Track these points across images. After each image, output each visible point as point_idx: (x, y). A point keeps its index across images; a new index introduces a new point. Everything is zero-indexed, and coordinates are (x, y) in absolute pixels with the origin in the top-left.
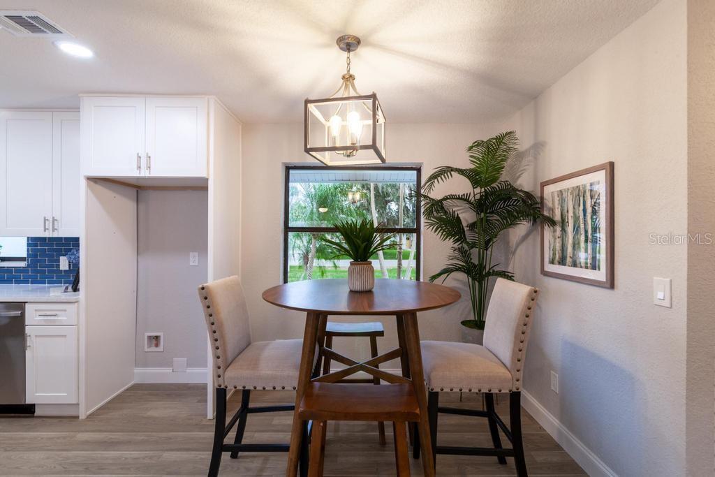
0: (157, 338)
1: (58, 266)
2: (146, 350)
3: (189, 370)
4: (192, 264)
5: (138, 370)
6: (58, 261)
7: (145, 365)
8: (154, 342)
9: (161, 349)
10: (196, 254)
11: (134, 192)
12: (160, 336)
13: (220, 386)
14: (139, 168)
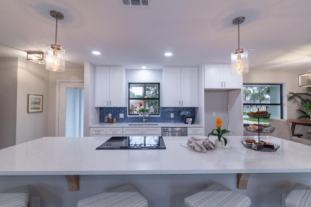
10: (215, 112)
14: (222, 86)
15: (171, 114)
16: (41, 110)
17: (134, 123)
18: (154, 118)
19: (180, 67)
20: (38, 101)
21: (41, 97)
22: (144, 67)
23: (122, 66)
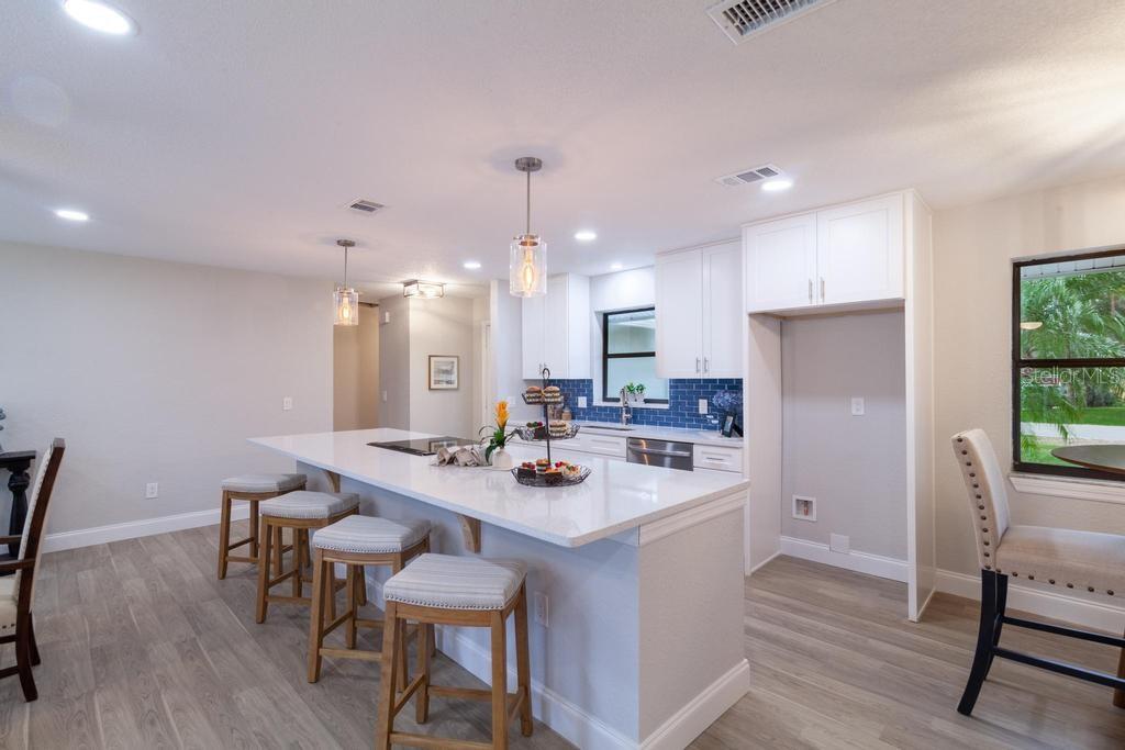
0: (807, 503)
1: (697, 410)
2: (795, 515)
3: (854, 554)
4: (854, 412)
5: (784, 539)
6: (697, 404)
7: (793, 534)
8: (803, 508)
9: (813, 517)
10: (862, 400)
11: (776, 323)
12: (811, 502)
13: (989, 568)
14: (811, 296)
15: (701, 401)
16: (455, 386)
17: (608, 424)
18: (654, 411)
19: (701, 245)
20: (449, 368)
21: (455, 360)
22: (616, 266)
23: (565, 274)
